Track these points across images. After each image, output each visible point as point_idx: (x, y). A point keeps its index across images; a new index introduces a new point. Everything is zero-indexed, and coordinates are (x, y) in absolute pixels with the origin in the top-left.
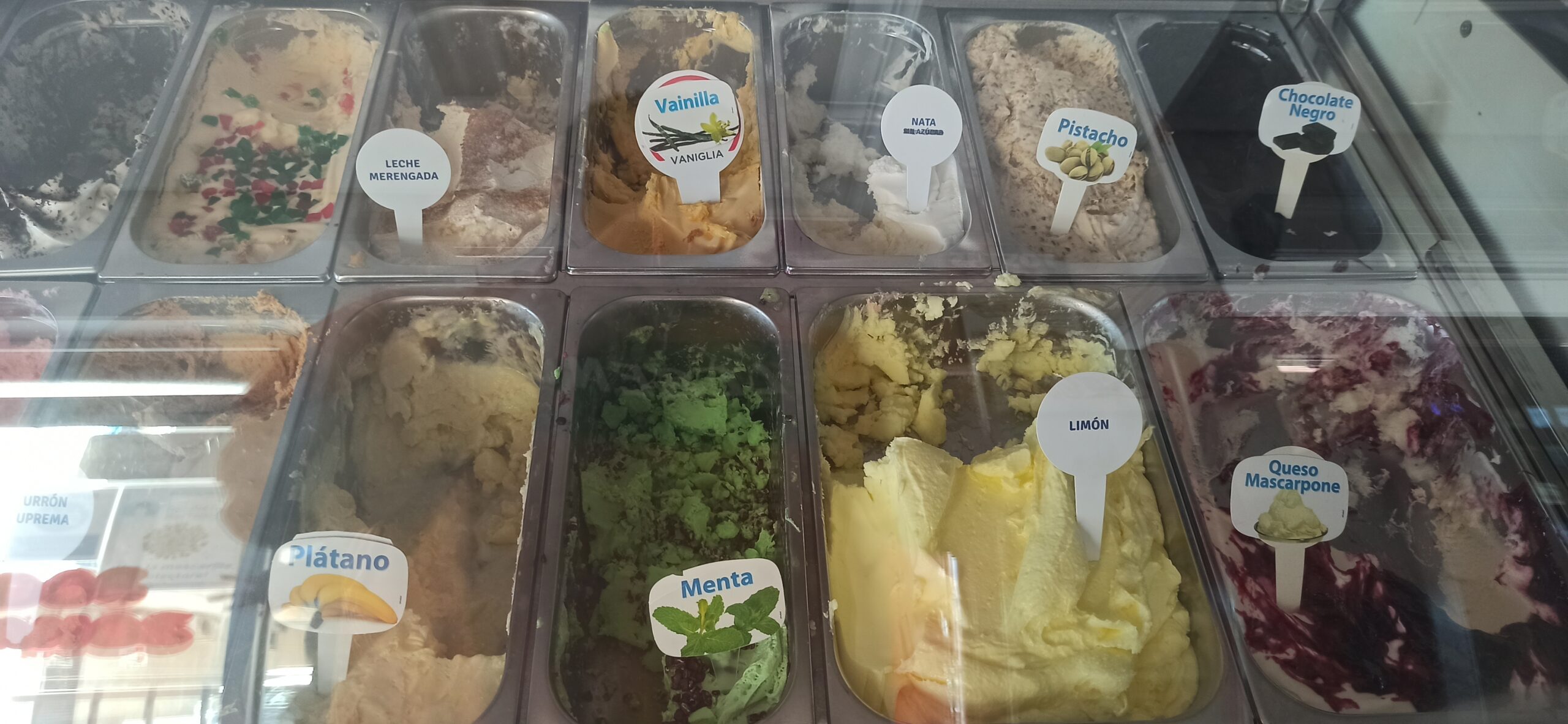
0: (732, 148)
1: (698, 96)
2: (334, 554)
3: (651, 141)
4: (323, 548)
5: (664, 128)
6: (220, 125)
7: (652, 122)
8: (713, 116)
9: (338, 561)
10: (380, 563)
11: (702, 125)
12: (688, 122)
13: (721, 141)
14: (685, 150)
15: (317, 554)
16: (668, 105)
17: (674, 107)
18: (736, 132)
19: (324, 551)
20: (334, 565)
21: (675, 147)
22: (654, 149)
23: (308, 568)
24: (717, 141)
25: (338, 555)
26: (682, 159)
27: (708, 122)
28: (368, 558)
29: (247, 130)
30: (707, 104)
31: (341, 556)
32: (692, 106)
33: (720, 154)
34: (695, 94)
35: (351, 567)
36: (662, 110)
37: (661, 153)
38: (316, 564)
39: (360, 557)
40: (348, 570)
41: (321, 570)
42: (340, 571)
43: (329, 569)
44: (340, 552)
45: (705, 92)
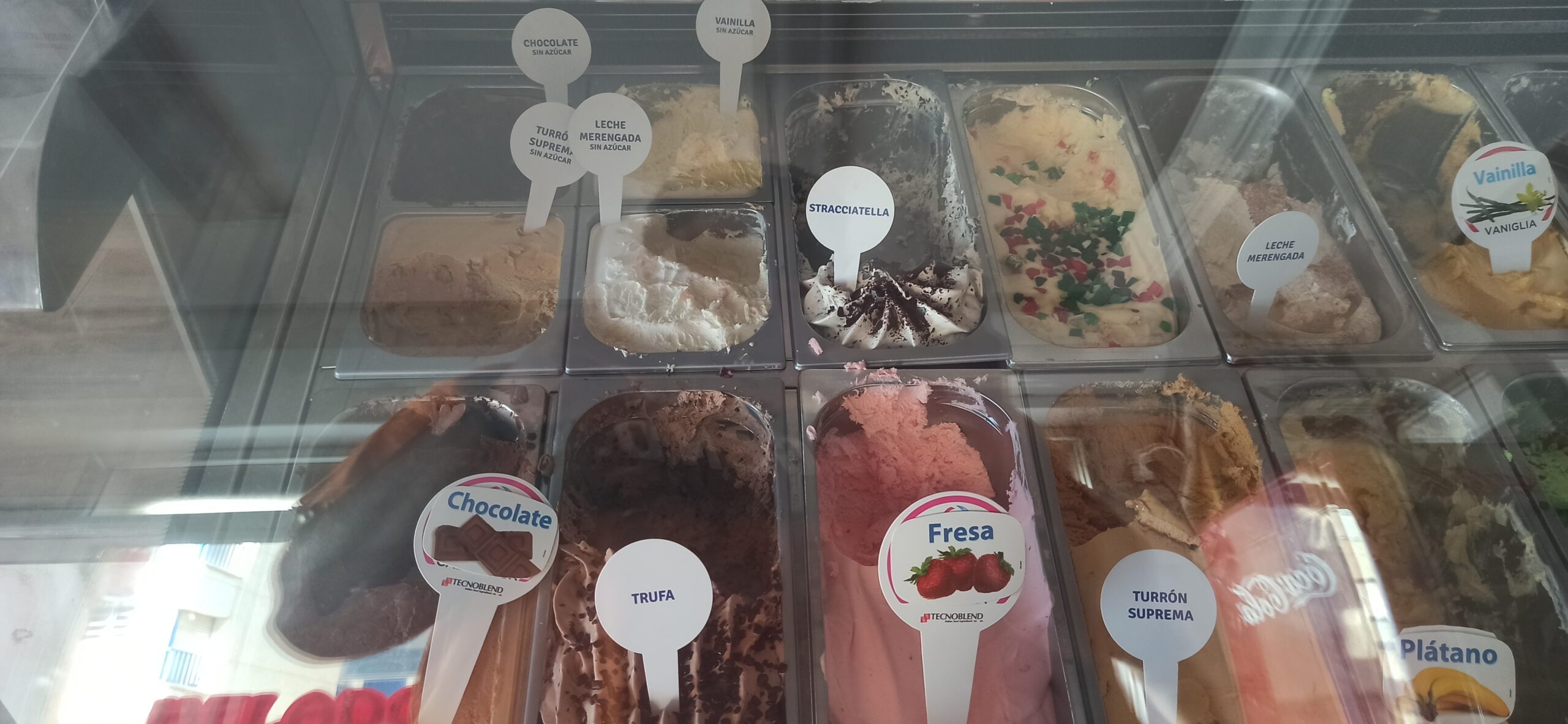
0: (1545, 219)
1: (1515, 167)
2: (1444, 648)
3: (1469, 212)
4: (1433, 642)
5: (1481, 199)
6: (1003, 204)
7: (1469, 193)
8: (1530, 186)
9: (1448, 655)
10: (1490, 657)
11: (1519, 195)
12: (1502, 192)
13: (1537, 211)
14: (1500, 221)
15: (1428, 648)
16: (1486, 177)
17: (1492, 178)
18: (1552, 201)
19: (1434, 646)
20: (1445, 659)
21: (1491, 218)
22: (1472, 221)
23: (1420, 661)
24: (1533, 211)
25: (1448, 649)
26: (1496, 230)
27: (1523, 192)
28: (1476, 652)
29: (1031, 209)
30: (1524, 175)
31: (1450, 650)
32: (1509, 177)
33: (1533, 224)
34: (1513, 165)
35: (1461, 660)
36: (1480, 182)
37: (1475, 224)
38: (1428, 659)
39: (1469, 651)
40: (1458, 663)
41: (1433, 664)
42: (1450, 665)
43: (1440, 663)
44: (1450, 646)
45: (1522, 163)
